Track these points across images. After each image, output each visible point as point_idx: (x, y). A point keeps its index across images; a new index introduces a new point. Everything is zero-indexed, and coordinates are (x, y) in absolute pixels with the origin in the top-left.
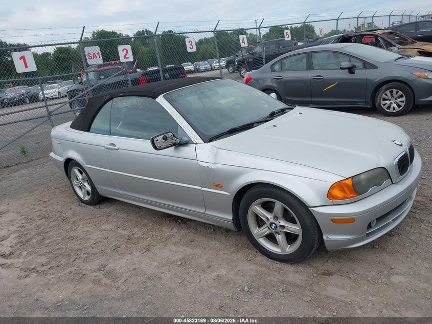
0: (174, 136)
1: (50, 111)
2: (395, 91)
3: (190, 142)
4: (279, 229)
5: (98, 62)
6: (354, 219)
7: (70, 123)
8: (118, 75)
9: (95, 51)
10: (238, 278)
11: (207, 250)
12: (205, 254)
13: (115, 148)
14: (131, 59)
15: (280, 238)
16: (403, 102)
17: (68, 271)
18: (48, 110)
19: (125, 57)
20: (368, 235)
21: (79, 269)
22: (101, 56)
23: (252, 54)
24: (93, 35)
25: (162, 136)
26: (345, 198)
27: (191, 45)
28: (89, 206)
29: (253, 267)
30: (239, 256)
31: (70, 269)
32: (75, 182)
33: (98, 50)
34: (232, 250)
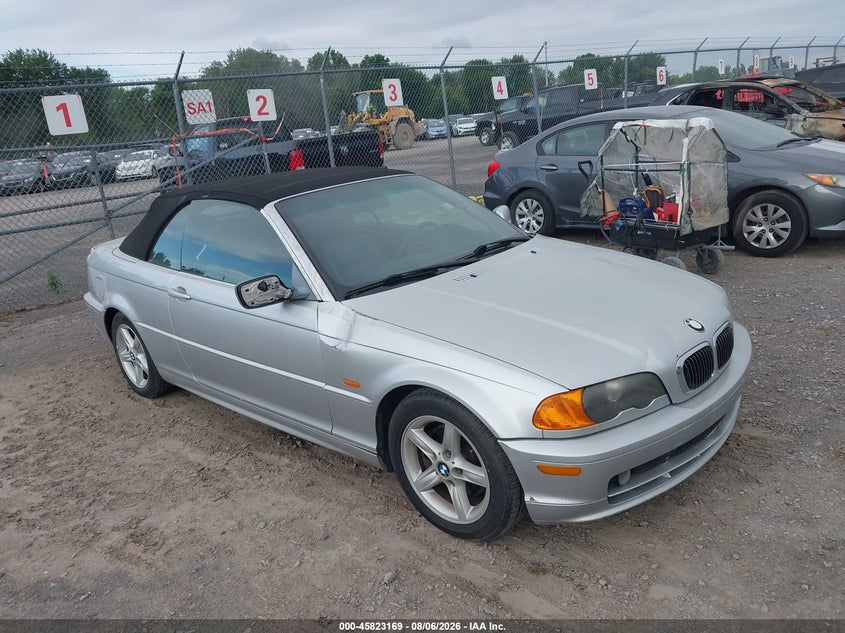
0: (282, 284)
1: (110, 208)
2: (771, 207)
3: (310, 297)
4: (454, 476)
5: (207, 120)
6: (580, 470)
7: (121, 240)
8: (245, 146)
9: (203, 98)
10: (371, 564)
11: (331, 505)
12: (327, 512)
13: (185, 296)
14: (273, 116)
15: (457, 492)
16: (786, 230)
17: (72, 524)
18: (105, 206)
19: (260, 113)
20: (612, 501)
21: (92, 522)
22: (213, 108)
23: (526, 111)
24: (230, 57)
25: (258, 283)
26: (569, 427)
27: (393, 92)
28: (146, 400)
29: (407, 545)
30: (387, 521)
31: (78, 521)
32: (123, 353)
33: (208, 97)
34: (377, 508)
